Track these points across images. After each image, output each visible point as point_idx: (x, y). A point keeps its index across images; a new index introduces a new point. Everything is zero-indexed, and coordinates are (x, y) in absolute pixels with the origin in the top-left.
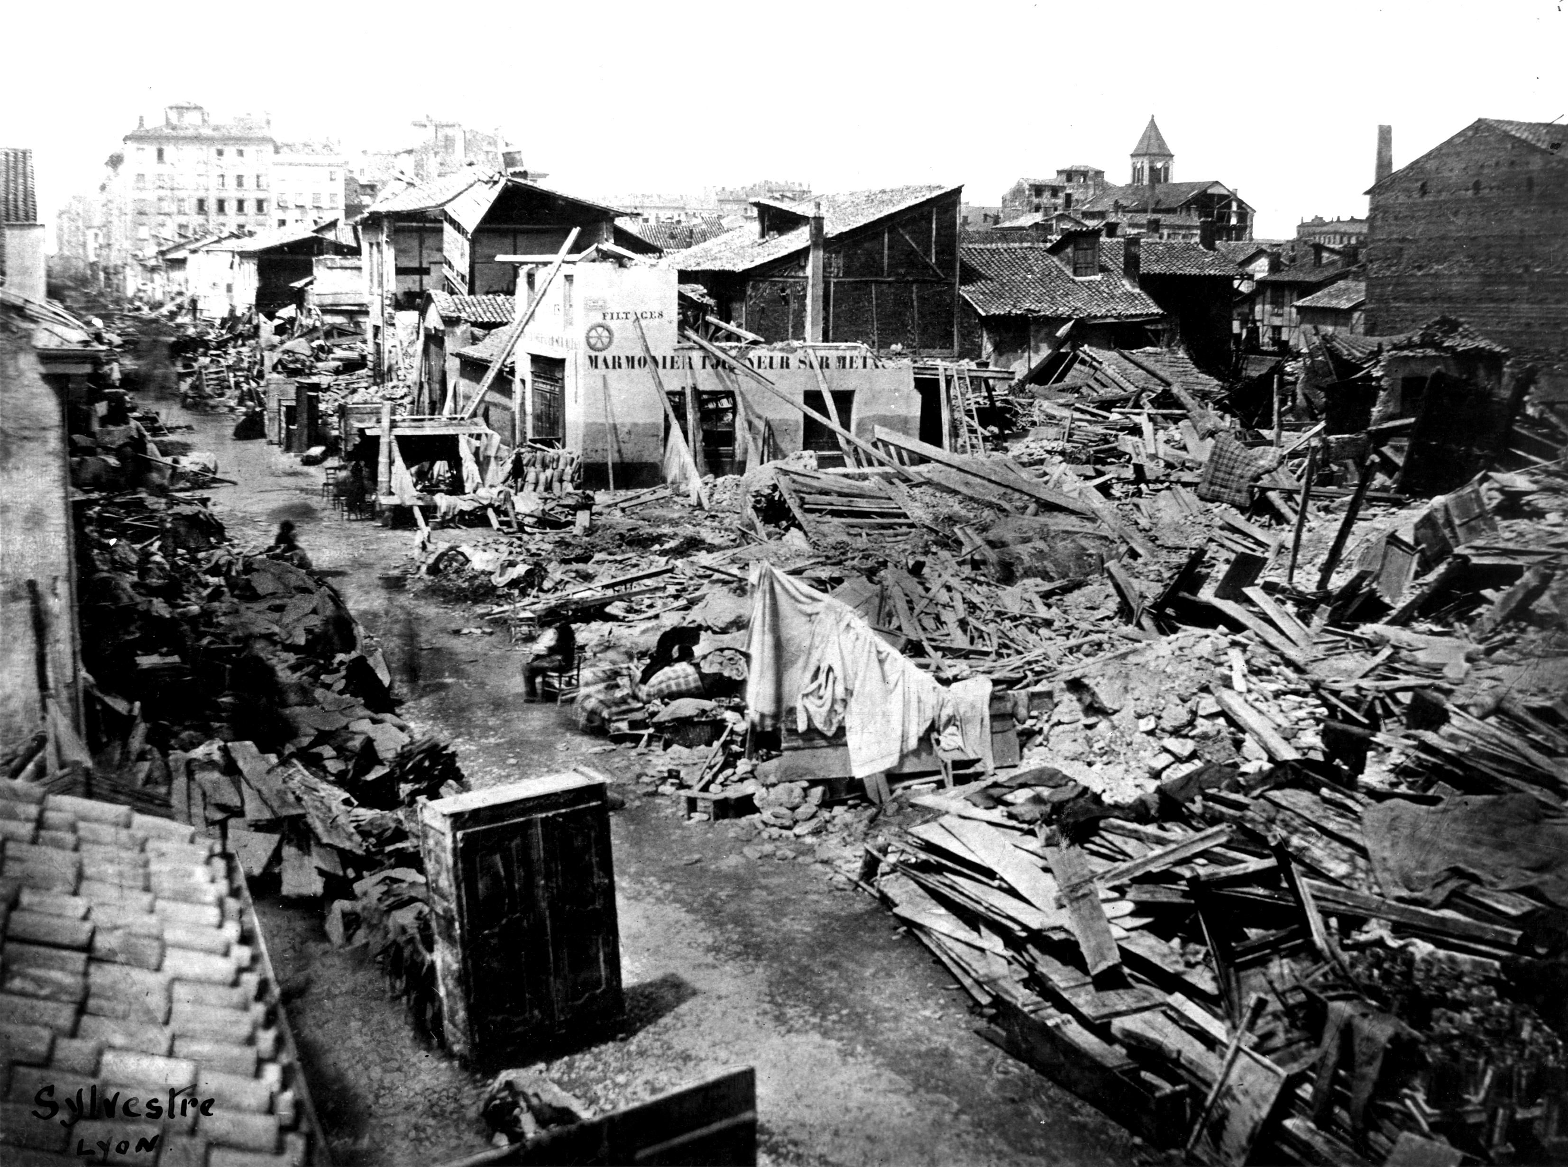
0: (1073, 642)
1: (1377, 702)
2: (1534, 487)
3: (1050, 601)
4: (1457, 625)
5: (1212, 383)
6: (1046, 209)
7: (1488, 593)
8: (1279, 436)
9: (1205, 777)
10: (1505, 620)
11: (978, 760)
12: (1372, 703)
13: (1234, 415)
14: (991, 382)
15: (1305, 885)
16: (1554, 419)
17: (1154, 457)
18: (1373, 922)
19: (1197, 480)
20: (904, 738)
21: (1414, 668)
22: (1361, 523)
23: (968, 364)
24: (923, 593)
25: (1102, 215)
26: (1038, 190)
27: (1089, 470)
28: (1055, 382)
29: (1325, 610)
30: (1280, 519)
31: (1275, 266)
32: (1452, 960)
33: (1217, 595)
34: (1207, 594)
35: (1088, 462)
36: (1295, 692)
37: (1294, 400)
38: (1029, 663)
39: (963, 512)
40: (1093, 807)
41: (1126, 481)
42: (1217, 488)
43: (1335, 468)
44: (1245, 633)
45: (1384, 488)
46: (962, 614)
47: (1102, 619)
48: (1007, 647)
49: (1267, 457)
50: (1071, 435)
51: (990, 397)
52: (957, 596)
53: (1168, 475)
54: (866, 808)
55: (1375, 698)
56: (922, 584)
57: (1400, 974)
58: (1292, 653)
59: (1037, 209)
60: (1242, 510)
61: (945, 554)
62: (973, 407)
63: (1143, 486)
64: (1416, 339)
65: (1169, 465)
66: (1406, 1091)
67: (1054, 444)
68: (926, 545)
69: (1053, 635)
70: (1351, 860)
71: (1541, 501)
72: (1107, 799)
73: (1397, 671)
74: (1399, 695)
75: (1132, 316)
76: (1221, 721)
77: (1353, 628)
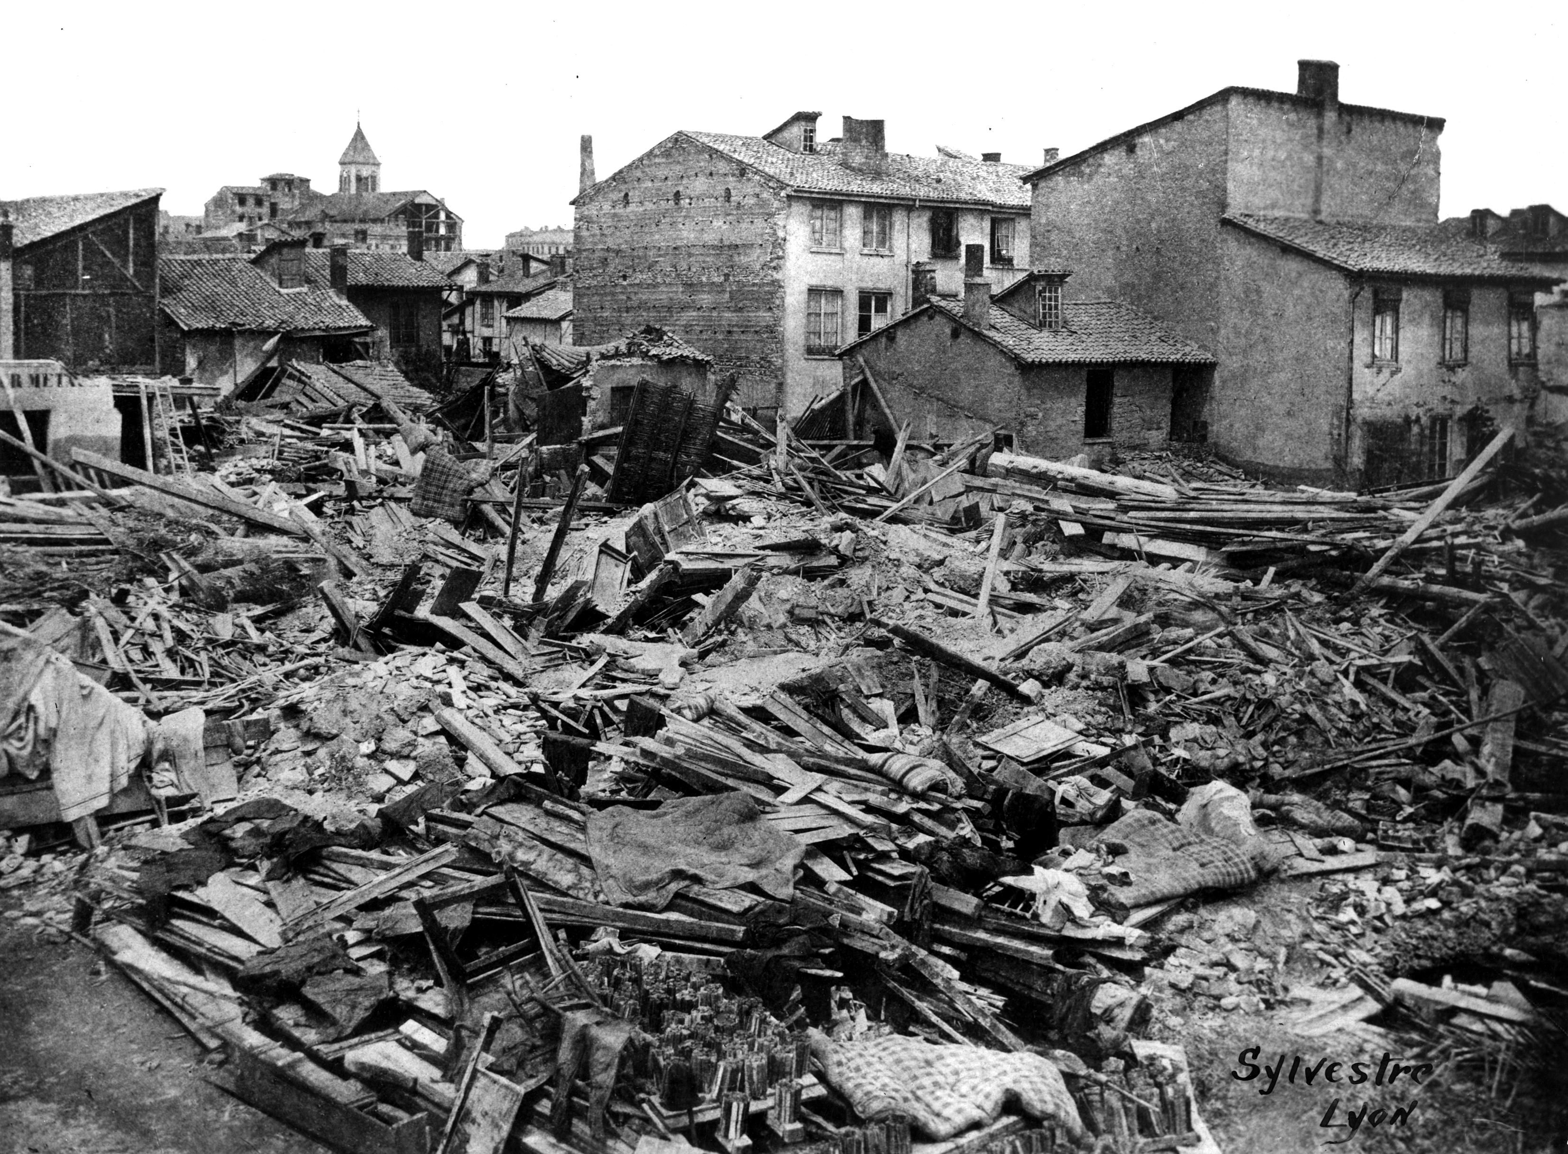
0: (288, 666)
1: (596, 712)
2: (738, 492)
3: (263, 625)
4: (670, 630)
5: (424, 397)
6: (250, 218)
7: (699, 597)
8: (491, 448)
9: (427, 797)
10: (717, 623)
11: (194, 796)
12: (591, 713)
13: (445, 428)
14: (195, 398)
15: (533, 899)
16: (755, 424)
17: (365, 473)
18: (601, 930)
19: (410, 495)
20: (113, 777)
21: (632, 676)
22: (574, 533)
23: (170, 382)
24: (128, 623)
25: (308, 224)
26: (242, 199)
27: (300, 489)
28: (264, 397)
29: (541, 622)
30: (494, 531)
31: (483, 278)
32: (678, 961)
33: (433, 612)
34: (423, 611)
35: (298, 480)
36: (515, 706)
37: (506, 412)
38: (243, 691)
39: (170, 536)
40: (314, 835)
41: (338, 499)
42: (430, 503)
43: (547, 479)
44: (464, 649)
45: (595, 498)
46: (170, 642)
47: (318, 642)
48: (221, 676)
49: (481, 469)
50: (281, 452)
51: (195, 415)
52: (166, 626)
53: (381, 491)
54: (75, 854)
55: (593, 707)
56: (126, 613)
57: (630, 979)
58: (510, 666)
59: (241, 218)
60: (456, 524)
61: (150, 581)
62: (178, 425)
63: (356, 503)
64: (623, 348)
65: (381, 481)
66: (642, 1095)
67: (264, 462)
68: (131, 571)
69: (267, 660)
70: (576, 870)
71: (746, 505)
72: (329, 826)
73: (614, 679)
74: (617, 703)
75: (340, 328)
76: (442, 739)
77: (570, 639)
